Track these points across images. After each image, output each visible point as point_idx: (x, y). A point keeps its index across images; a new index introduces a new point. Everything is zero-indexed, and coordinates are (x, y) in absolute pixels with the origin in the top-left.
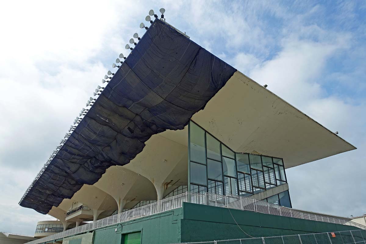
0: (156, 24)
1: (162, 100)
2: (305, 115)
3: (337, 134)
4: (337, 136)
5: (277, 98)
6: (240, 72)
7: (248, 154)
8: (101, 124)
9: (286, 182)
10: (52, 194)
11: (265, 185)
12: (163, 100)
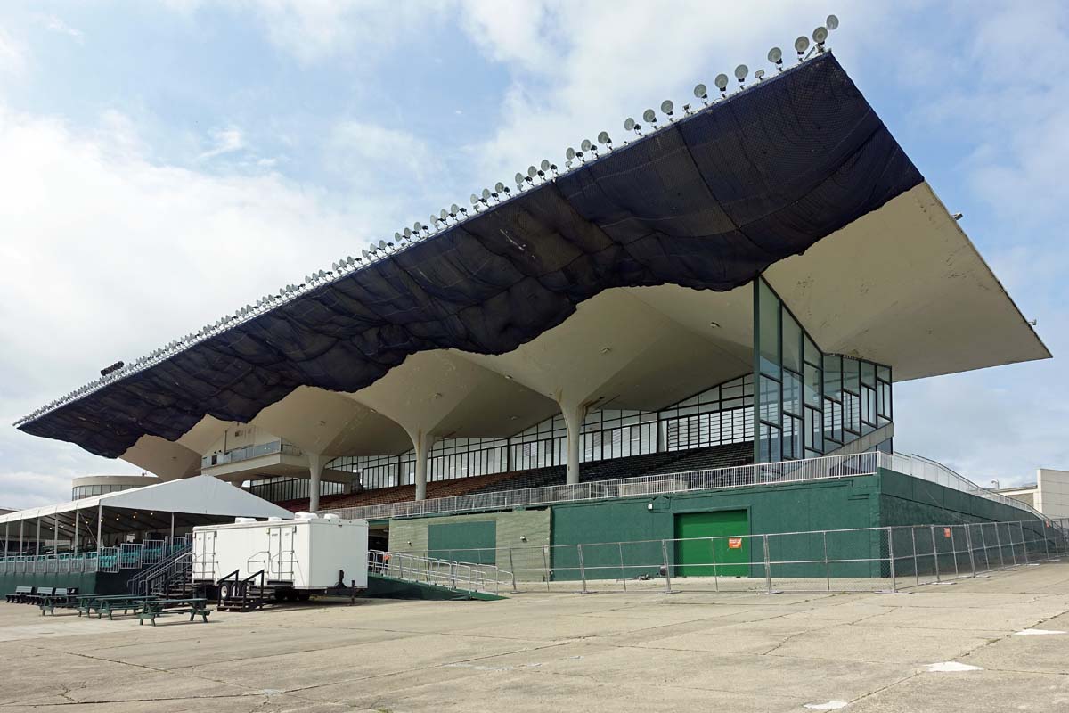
0: (820, 67)
1: (730, 227)
2: (999, 283)
3: (1033, 326)
4: (1031, 329)
5: (965, 244)
6: (927, 184)
7: (842, 356)
8: (490, 251)
9: (891, 419)
10: (173, 406)
11: (860, 425)
12: (733, 228)
